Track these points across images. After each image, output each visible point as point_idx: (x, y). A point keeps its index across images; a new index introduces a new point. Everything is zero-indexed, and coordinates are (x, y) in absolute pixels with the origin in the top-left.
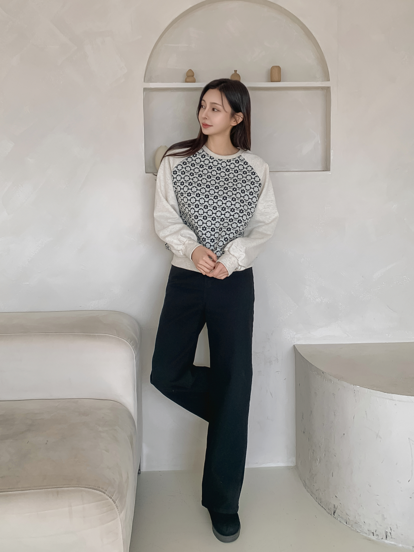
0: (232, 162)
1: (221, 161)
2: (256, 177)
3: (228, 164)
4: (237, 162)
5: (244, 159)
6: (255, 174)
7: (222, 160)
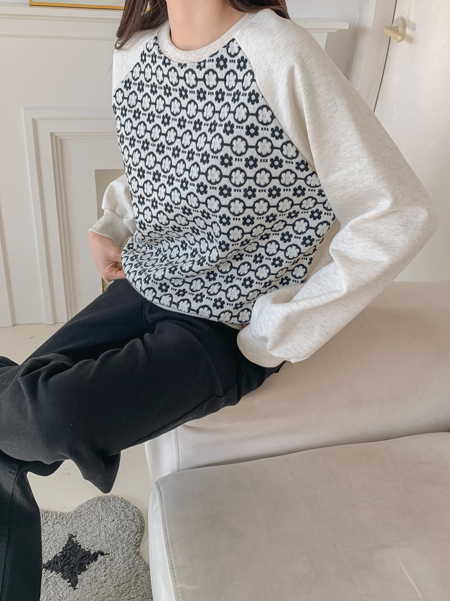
0: (209, 66)
1: (185, 69)
2: (261, 108)
3: (200, 74)
4: (221, 62)
5: (240, 49)
6: (257, 101)
7: (185, 65)
